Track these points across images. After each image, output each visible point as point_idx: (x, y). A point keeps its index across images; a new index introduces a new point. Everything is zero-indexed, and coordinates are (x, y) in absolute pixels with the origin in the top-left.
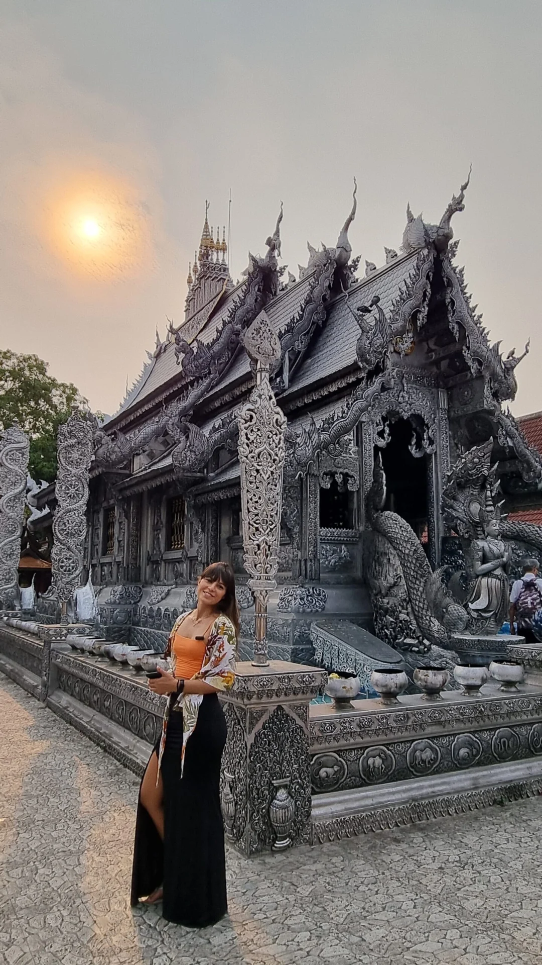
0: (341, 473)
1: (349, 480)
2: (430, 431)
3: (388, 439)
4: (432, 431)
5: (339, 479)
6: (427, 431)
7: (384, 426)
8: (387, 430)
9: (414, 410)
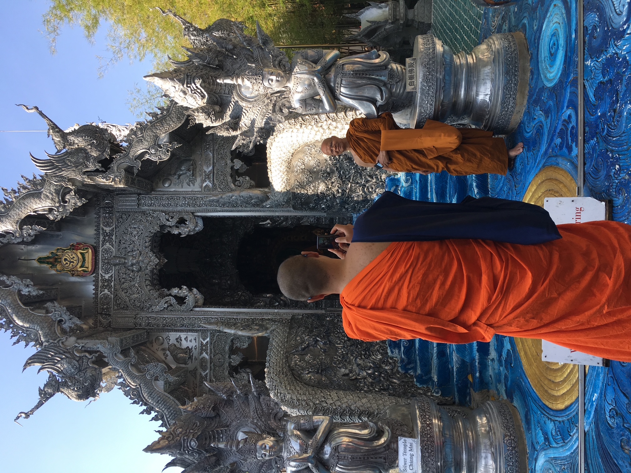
0: (230, 357)
1: (236, 347)
2: (168, 223)
3: (184, 291)
4: (168, 220)
5: (236, 360)
6: (169, 229)
7: (170, 295)
8: (175, 291)
9: (146, 247)
